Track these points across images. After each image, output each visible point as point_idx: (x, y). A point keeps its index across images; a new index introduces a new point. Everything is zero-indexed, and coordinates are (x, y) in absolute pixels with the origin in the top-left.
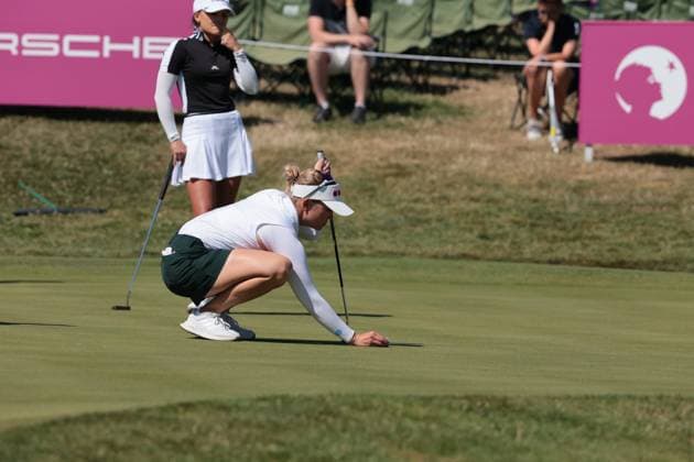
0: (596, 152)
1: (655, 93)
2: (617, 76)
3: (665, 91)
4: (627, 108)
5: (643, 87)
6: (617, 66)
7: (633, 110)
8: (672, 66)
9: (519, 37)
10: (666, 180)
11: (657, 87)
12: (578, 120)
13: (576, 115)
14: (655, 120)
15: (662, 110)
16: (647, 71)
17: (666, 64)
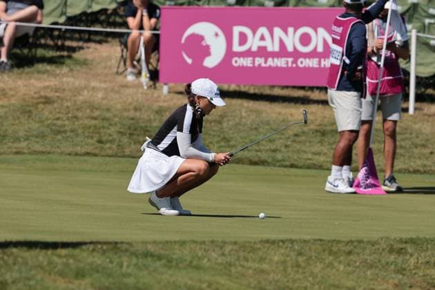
0: (169, 88)
1: (206, 51)
2: (183, 41)
3: (213, 50)
4: (189, 61)
5: (199, 48)
6: (182, 35)
7: (193, 62)
8: (217, 35)
9: (121, 16)
11: (208, 47)
12: (158, 68)
13: (157, 65)
14: (207, 68)
15: (211, 62)
16: (201, 38)
17: (213, 34)
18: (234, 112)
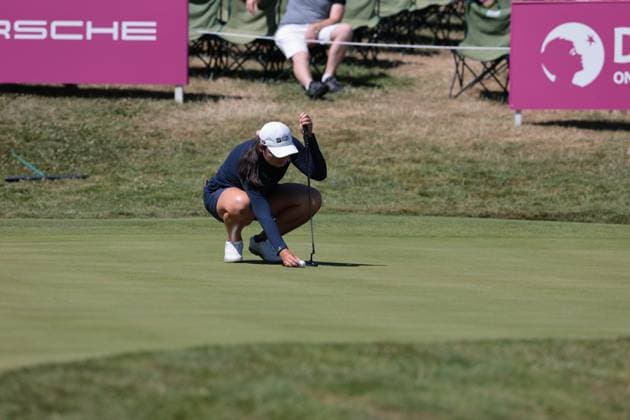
0: (524, 117)
1: (576, 64)
2: (543, 50)
3: (585, 62)
4: (552, 78)
5: (566, 59)
7: (556, 80)
8: (591, 40)
10: (588, 141)
11: (578, 58)
12: (509, 89)
13: (507, 84)
14: (577, 88)
15: (582, 79)
16: (569, 45)
17: (587, 38)
18: (616, 149)
